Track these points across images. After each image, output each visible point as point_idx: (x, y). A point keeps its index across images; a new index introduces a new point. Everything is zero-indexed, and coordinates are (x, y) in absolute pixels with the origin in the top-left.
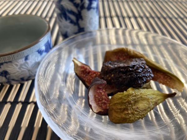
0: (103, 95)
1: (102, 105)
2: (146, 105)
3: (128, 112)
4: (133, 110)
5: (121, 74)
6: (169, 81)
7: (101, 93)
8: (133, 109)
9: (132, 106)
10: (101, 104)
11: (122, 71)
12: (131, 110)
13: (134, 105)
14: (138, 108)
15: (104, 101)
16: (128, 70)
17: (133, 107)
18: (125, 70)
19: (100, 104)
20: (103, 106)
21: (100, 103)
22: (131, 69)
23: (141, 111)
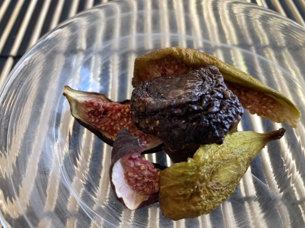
0: (144, 170)
1: (145, 187)
2: (232, 172)
3: (201, 198)
4: (210, 192)
5: (175, 122)
6: (271, 109)
7: (139, 167)
8: (208, 188)
9: (207, 184)
10: (142, 186)
11: (177, 113)
12: (206, 193)
13: (211, 180)
14: (218, 184)
15: (146, 180)
16: (190, 110)
17: (209, 186)
18: (182, 112)
19: (140, 187)
20: (145, 190)
21: (138, 185)
22: (196, 108)
23: (224, 187)
